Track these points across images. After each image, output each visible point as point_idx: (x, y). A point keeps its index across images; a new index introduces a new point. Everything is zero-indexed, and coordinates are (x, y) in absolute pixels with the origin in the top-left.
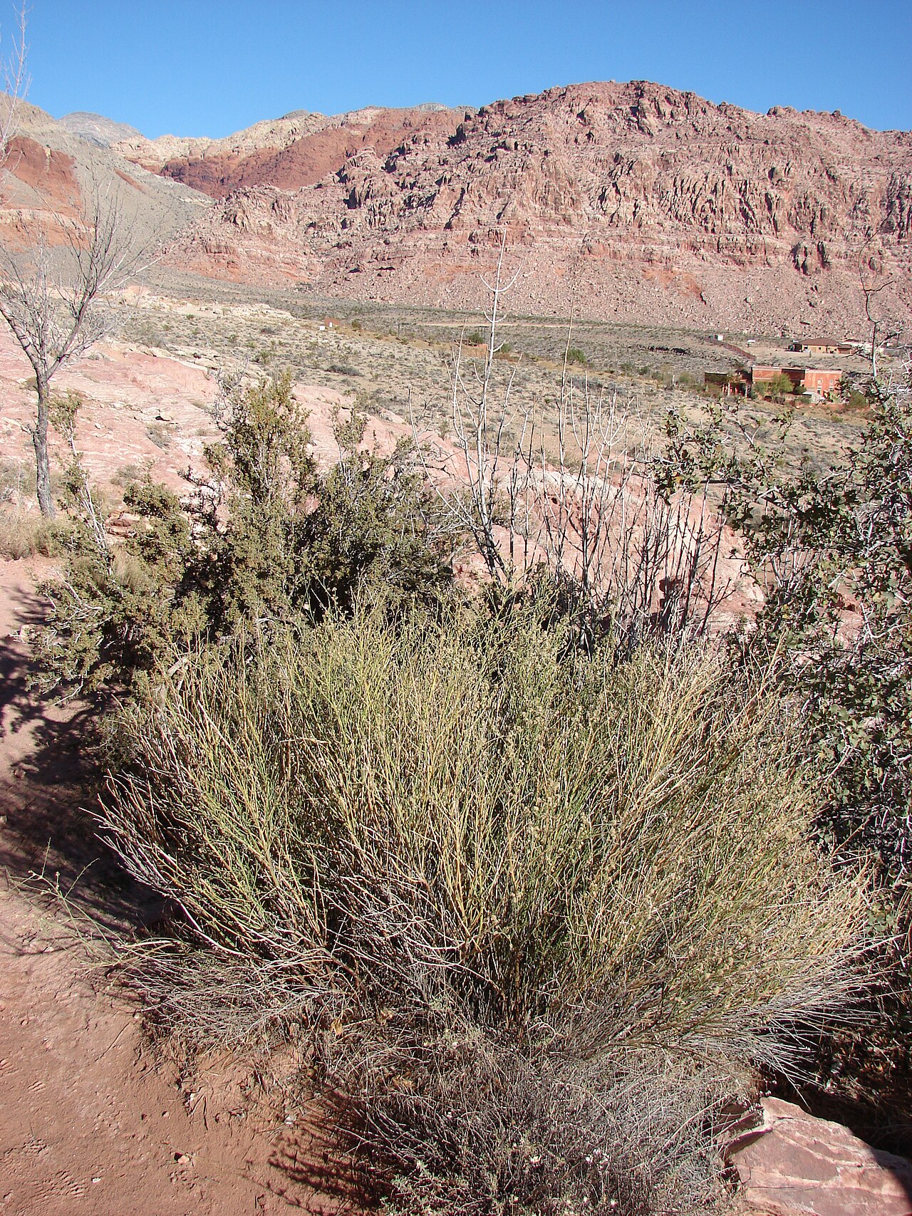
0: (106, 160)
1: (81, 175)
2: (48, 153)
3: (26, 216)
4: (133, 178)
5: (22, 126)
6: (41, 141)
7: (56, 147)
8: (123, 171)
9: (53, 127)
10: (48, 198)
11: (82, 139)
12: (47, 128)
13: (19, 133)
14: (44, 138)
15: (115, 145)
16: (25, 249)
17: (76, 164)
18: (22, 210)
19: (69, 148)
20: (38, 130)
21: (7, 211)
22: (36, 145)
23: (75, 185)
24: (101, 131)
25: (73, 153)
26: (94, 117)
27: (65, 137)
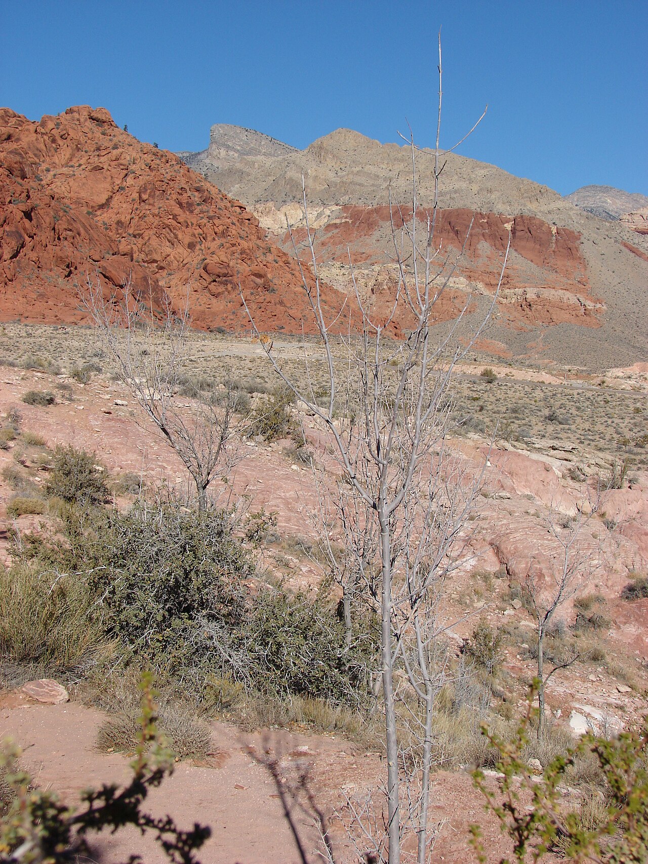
0: (614, 234)
1: (587, 250)
2: (554, 231)
3: (531, 295)
4: (641, 250)
5: (529, 206)
6: (548, 219)
7: (563, 223)
8: (631, 243)
9: (560, 204)
10: (552, 276)
11: (591, 213)
12: (553, 206)
13: (526, 213)
14: (550, 216)
15: (626, 217)
16: (529, 328)
17: (582, 239)
18: (528, 289)
19: (576, 223)
20: (544, 208)
21: (512, 291)
22: (542, 223)
23: (582, 261)
24: (611, 203)
25: (580, 229)
26: (606, 190)
27: (571, 213)
